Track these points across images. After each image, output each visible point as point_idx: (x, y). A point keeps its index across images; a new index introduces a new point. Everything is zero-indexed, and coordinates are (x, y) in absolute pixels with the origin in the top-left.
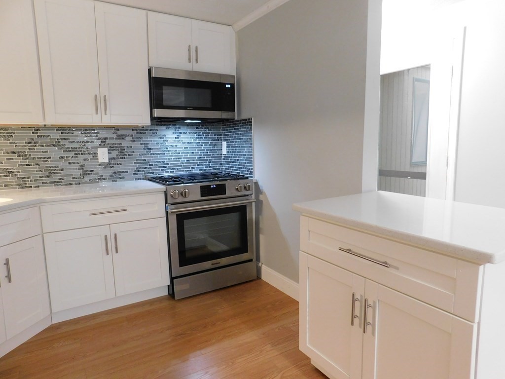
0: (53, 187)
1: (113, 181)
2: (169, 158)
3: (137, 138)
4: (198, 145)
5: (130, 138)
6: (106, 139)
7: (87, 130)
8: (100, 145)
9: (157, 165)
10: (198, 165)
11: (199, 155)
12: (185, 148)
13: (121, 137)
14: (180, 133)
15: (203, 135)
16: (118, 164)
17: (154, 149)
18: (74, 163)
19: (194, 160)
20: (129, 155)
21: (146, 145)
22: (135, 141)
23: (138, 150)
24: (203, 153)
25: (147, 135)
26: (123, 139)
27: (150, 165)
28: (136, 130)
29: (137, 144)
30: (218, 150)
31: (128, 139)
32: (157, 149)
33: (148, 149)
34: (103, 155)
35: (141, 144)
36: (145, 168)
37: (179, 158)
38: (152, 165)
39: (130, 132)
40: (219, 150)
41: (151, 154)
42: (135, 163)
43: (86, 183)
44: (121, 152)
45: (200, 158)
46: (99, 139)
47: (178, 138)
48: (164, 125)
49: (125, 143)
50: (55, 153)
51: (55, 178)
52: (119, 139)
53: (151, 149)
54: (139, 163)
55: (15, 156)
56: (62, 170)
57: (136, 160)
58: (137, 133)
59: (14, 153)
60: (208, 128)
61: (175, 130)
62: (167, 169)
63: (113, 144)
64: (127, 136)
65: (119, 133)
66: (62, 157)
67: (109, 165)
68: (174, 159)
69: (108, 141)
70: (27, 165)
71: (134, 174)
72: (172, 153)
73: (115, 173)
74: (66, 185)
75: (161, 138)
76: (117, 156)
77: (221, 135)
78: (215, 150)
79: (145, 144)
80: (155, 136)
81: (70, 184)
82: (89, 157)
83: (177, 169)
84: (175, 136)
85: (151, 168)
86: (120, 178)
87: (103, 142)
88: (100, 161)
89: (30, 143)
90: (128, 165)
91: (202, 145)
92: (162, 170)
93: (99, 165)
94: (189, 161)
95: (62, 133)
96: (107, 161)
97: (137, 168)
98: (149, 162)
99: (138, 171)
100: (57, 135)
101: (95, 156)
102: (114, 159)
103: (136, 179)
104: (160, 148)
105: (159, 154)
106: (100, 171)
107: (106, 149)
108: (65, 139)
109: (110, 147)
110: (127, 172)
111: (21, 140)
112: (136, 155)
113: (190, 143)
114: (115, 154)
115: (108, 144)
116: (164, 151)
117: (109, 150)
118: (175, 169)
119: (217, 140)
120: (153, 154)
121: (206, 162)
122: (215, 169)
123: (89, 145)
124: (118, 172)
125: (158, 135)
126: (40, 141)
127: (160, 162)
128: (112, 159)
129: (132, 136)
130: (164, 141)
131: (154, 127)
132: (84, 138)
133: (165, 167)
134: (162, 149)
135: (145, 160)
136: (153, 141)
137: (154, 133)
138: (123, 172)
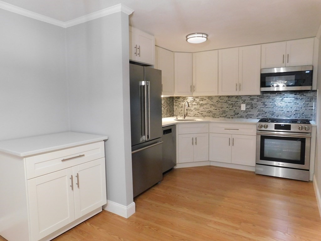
0: (223, 118)
1: (247, 118)
2: (277, 111)
4: (295, 104)
5: (257, 100)
6: (245, 100)
7: (237, 97)
8: (243, 103)
9: (269, 113)
10: (294, 114)
11: (295, 109)
12: (286, 105)
13: (252, 99)
14: (284, 97)
15: (300, 98)
16: (249, 111)
17: (268, 105)
18: (232, 110)
19: (291, 112)
20: (255, 107)
23: (260, 105)
24: (299, 108)
25: (265, 99)
26: (253, 100)
27: (265, 113)
28: (260, 96)
29: (259, 103)
30: (310, 107)
31: (255, 100)
33: (265, 105)
34: (243, 107)
36: (263, 114)
37: (282, 110)
38: (267, 113)
39: (257, 97)
40: (311, 107)
41: (266, 108)
42: (258, 111)
43: (235, 118)
44: (252, 106)
45: (296, 110)
46: (242, 100)
47: (283, 100)
49: (253, 102)
50: (225, 105)
51: (224, 115)
53: (266, 105)
54: (260, 111)
55: (212, 106)
56: (227, 112)
57: (258, 110)
60: (303, 94)
61: (281, 96)
62: (275, 115)
63: (248, 102)
64: (255, 99)
65: (251, 98)
66: (228, 107)
67: (246, 111)
69: (246, 101)
70: (216, 109)
71: (257, 116)
72: (278, 108)
73: (248, 115)
74: (228, 118)
75: (272, 100)
77: (313, 98)
78: (308, 107)
79: (263, 103)
80: (269, 99)
81: (230, 118)
82: (238, 108)
83: (281, 116)
84: (281, 99)
86: (250, 117)
87: (244, 102)
88: (242, 109)
89: (217, 101)
90: (255, 112)
91: (298, 104)
92: (272, 115)
93: (241, 111)
94: (288, 112)
96: (245, 109)
97: (258, 114)
98: (265, 111)
99: (259, 115)
100: (227, 99)
101: (240, 107)
103: (257, 119)
104: (271, 105)
105: (271, 108)
106: (241, 114)
107: (245, 105)
109: (247, 104)
110: (253, 115)
111: (215, 100)
112: (259, 107)
113: (290, 102)
114: (248, 107)
115: (246, 103)
117: (246, 105)
118: (279, 115)
119: (309, 101)
120: (268, 108)
121: (300, 113)
122: (307, 117)
123: (238, 103)
124: (249, 115)
125: (271, 99)
126: (220, 100)
127: (271, 111)
128: (247, 109)
129: (257, 99)
130: (274, 101)
131: (269, 95)
132: (236, 100)
133: (273, 114)
134: (273, 105)
135: (263, 110)
136: (268, 101)
137: (269, 98)
138: (251, 115)
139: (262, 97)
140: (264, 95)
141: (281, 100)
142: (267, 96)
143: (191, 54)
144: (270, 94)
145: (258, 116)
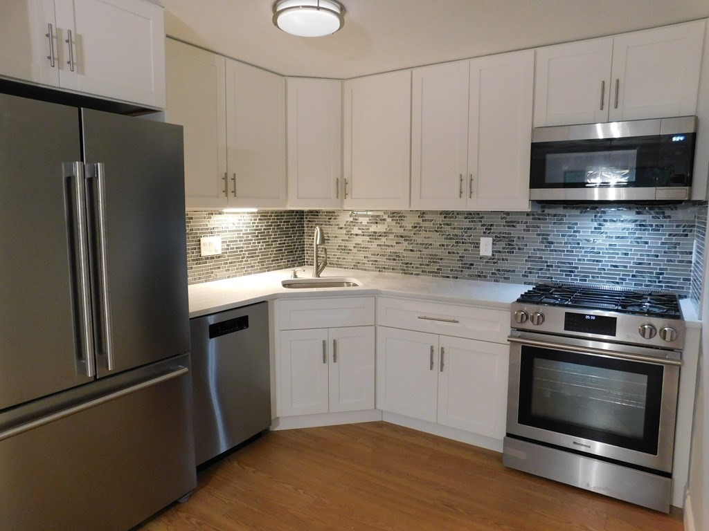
0: (431, 278)
1: (494, 281)
2: (580, 258)
3: (533, 227)
4: (638, 242)
5: (524, 226)
6: (491, 225)
7: (470, 215)
8: (484, 233)
9: (559, 267)
10: (633, 276)
11: (638, 259)
12: (610, 245)
13: (511, 224)
14: (605, 221)
15: (651, 226)
16: (503, 260)
17: (557, 243)
18: (454, 253)
19: (626, 267)
20: (519, 249)
21: (545, 237)
22: (529, 230)
23: (533, 243)
24: (648, 255)
25: (548, 223)
26: (514, 226)
27: (547, 266)
28: (533, 215)
29: (532, 235)
30: (682, 253)
31: (521, 227)
32: (561, 243)
33: (549, 242)
34: (486, 247)
35: (539, 235)
36: (541, 269)
37: (597, 261)
38: (552, 266)
39: (524, 218)
40: (686, 253)
41: (551, 251)
42: (526, 261)
43: (464, 278)
44: (509, 245)
45: (640, 264)
46: (483, 225)
47: (600, 229)
48: (577, 208)
49: (515, 233)
50: (437, 239)
51: (434, 268)
52: (509, 226)
53: (552, 243)
54: (532, 261)
55: (402, 240)
56: (441, 259)
57: (529, 257)
58: (535, 219)
59: (402, 237)
60: (663, 213)
61: (595, 216)
62: (575, 276)
63: (500, 233)
64: (518, 223)
65: (510, 218)
66: (443, 245)
67: (492, 260)
68: (588, 260)
69: (493, 229)
70: (412, 251)
71: (524, 276)
72: (585, 252)
73: (499, 270)
74: (444, 277)
75: (569, 228)
76: (503, 248)
77: (694, 226)
78: (676, 252)
79: (543, 235)
80: (561, 223)
81: (448, 277)
82: (470, 247)
83: (593, 277)
84: (596, 224)
85: (549, 270)
86: (505, 278)
87: (488, 230)
88: (482, 253)
89: (416, 227)
90: (519, 263)
91: (646, 243)
92: (566, 275)
93: (481, 258)
94: (617, 266)
95: (445, 217)
96: (490, 254)
97: (529, 268)
98: (547, 262)
99: (530, 273)
100: (440, 219)
101: (477, 246)
102: (500, 252)
103: (525, 283)
104: (566, 243)
105: (564, 251)
106: (480, 266)
107: (491, 239)
108: (448, 225)
109: (496, 237)
110: (514, 271)
111: (409, 223)
112: (530, 249)
113: (622, 238)
114: (501, 245)
115: (494, 233)
116: (574, 247)
117: (494, 240)
118: (588, 277)
119: (682, 235)
120: (556, 251)
121: (652, 273)
122: (672, 287)
123: (472, 233)
124: (503, 270)
125: (566, 224)
126: (423, 224)
127: (564, 263)
128: (496, 252)
129: (526, 222)
130: (574, 232)
131: (560, 211)
132: (466, 224)
133: (572, 272)
134: (570, 243)
135: (541, 258)
136: (557, 231)
137: (559, 219)
138: (509, 271)
139: (539, 219)
140: (547, 211)
141: (595, 228)
142: (555, 215)
143: (339, 82)
144: (564, 207)
145: (527, 276)
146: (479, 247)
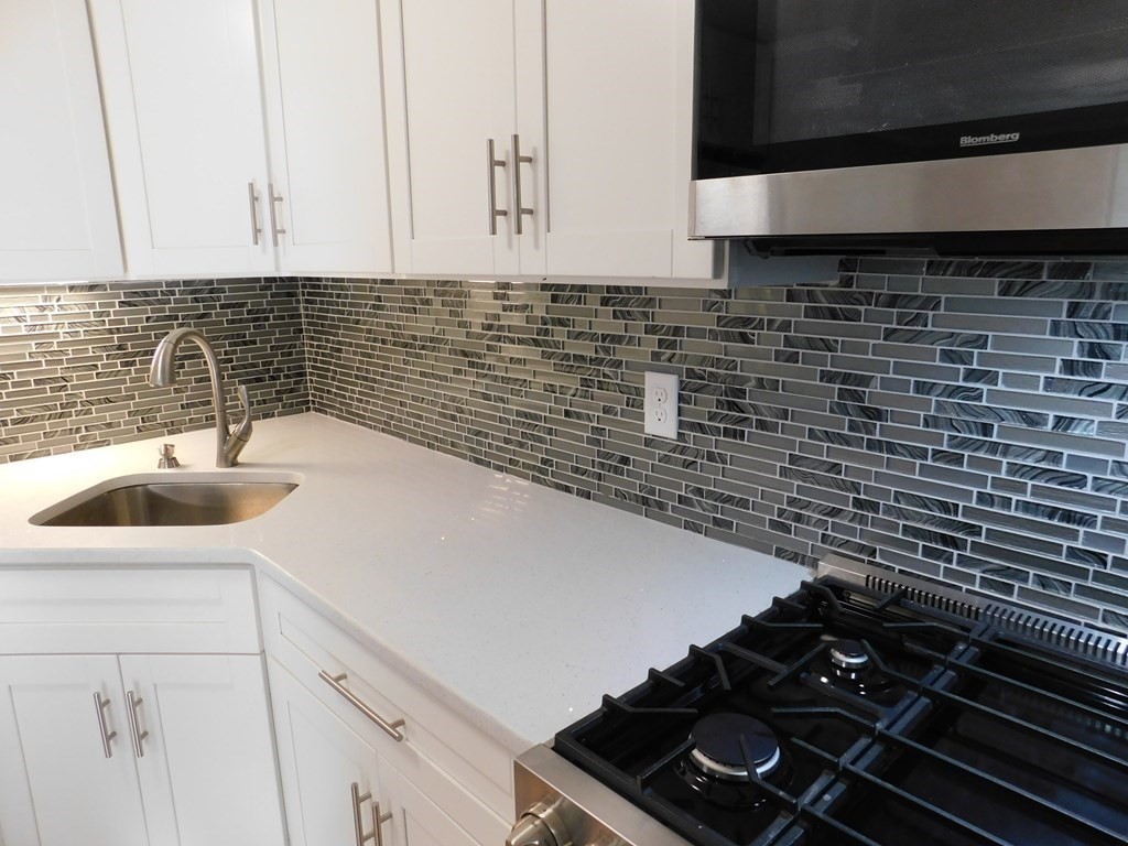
0: (529, 485)
1: (687, 526)
3: (810, 344)
5: (777, 341)
6: (676, 331)
8: (656, 356)
9: (901, 514)
13: (737, 330)
17: (899, 417)
18: (578, 416)
20: (762, 425)
21: (850, 386)
22: (793, 358)
25: (866, 333)
26: (744, 338)
27: (858, 503)
28: (811, 296)
29: (805, 376)
31: (769, 342)
32: (914, 420)
33: (866, 412)
34: (661, 406)
35: (828, 377)
36: (834, 512)
37: (1068, 516)
38: (874, 507)
41: (871, 445)
42: (784, 472)
43: (606, 499)
44: (732, 406)
46: (653, 330)
47: (1091, 369)
48: (989, 270)
50: (538, 368)
51: (536, 455)
52: (727, 337)
53: (878, 415)
54: (804, 477)
56: (550, 432)
57: (793, 460)
58: (814, 312)
61: (1074, 310)
63: (702, 361)
64: (760, 326)
66: (552, 389)
67: (678, 453)
68: (1026, 507)
69: (691, 347)
71: (776, 525)
72: (1013, 469)
73: (699, 492)
74: (558, 487)
75: (948, 356)
76: (712, 417)
79: (846, 378)
80: (915, 336)
81: (567, 489)
82: (620, 403)
83: (1043, 582)
85: (862, 520)
86: (716, 523)
87: (666, 349)
88: (649, 427)
89: (489, 327)
90: (759, 476)
92: (927, 552)
93: (649, 442)
95: (554, 299)
96: (671, 431)
97: (792, 502)
98: (855, 487)
99: (798, 518)
100: (542, 307)
101: (635, 398)
102: (701, 428)
103: (780, 553)
104: (932, 421)
105: (923, 454)
107: (675, 380)
108: (561, 323)
109: (690, 373)
110: (743, 504)
111: (475, 313)
112: (796, 431)
114: (707, 404)
115: (683, 359)
116: (965, 443)
117: (683, 386)
120: (891, 448)
123: (622, 353)
124: (710, 494)
125: (935, 338)
126: (506, 320)
127: (924, 503)
128: (690, 426)
129: (785, 326)
130: (971, 375)
131: (920, 283)
132: (606, 323)
133: (953, 542)
134: (951, 424)
135: (835, 468)
136: (899, 368)
137: (910, 313)
138: (729, 499)
139: (833, 314)
140: (864, 280)
141: (1069, 366)
142: (893, 301)
144: (933, 268)
145: (787, 529)
146: (641, 406)
